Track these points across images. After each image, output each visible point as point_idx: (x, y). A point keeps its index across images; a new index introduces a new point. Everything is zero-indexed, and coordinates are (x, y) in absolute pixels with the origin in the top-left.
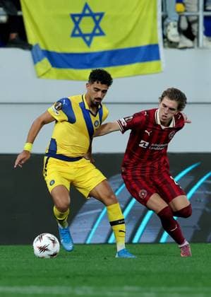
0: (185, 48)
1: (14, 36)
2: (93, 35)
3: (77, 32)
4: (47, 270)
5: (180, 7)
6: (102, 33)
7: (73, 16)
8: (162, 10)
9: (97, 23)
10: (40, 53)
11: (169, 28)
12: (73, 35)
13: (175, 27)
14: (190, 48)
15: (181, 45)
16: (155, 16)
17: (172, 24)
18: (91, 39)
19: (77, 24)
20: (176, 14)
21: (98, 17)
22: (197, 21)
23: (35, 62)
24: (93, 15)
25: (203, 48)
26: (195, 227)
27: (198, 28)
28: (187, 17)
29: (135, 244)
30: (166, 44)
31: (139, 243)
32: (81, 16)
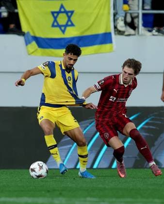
0: (129, 35)
1: (12, 26)
2: (66, 26)
3: (56, 24)
4: (35, 186)
5: (126, 7)
6: (72, 25)
7: (53, 13)
8: (114, 9)
9: (69, 17)
10: (30, 38)
11: (118, 21)
12: (53, 26)
13: (122, 20)
14: (133, 35)
15: (126, 33)
16: (109, 13)
17: (120, 18)
18: (65, 29)
19: (55, 18)
20: (123, 12)
21: (70, 14)
22: (138, 17)
23: (27, 44)
24: (66, 12)
25: (142, 35)
26: (136, 157)
27: (138, 21)
28: (131, 14)
29: (95, 169)
30: (116, 33)
31: (97, 168)
32: (58, 13)
